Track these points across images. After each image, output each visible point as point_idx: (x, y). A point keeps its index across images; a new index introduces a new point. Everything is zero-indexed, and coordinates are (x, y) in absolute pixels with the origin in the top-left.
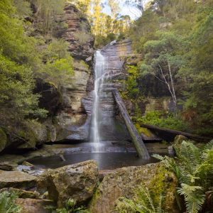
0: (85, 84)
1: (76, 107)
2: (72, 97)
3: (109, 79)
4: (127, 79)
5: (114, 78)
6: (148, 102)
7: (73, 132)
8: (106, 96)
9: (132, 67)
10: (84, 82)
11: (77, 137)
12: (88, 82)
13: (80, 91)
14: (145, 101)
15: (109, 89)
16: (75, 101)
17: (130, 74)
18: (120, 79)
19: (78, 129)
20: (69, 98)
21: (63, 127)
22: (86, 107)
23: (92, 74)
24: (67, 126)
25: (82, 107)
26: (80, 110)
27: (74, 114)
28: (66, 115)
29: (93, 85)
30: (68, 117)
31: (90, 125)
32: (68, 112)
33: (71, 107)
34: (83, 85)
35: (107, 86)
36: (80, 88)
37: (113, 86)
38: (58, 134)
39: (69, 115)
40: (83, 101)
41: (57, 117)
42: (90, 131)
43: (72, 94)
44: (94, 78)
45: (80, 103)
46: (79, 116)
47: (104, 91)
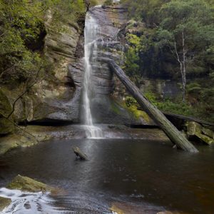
0: (75, 45)
1: (60, 74)
2: (55, 60)
3: (105, 46)
4: (126, 51)
5: (112, 46)
6: (142, 83)
7: (57, 110)
8: (101, 67)
9: (135, 36)
11: (63, 116)
12: (78, 45)
13: (66, 54)
14: (140, 80)
15: (104, 58)
16: (59, 67)
17: (132, 45)
18: (118, 49)
19: (64, 105)
21: (43, 101)
22: (74, 77)
24: (47, 99)
25: (69, 77)
26: (66, 80)
27: (57, 84)
29: (83, 49)
30: (48, 88)
31: (81, 101)
33: (54, 74)
34: (71, 46)
35: (103, 55)
36: (66, 50)
37: (109, 56)
38: (35, 110)
40: (71, 67)
42: (81, 110)
43: (57, 56)
44: (83, 41)
45: (66, 70)
46: (63, 88)
47: (99, 61)
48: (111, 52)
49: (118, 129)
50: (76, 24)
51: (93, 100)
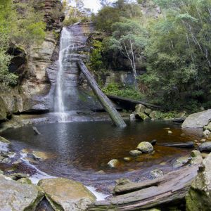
0: (51, 53)
1: (40, 76)
2: (37, 66)
3: (74, 50)
6: (108, 75)
7: (38, 102)
8: (71, 65)
9: (98, 41)
10: (50, 52)
11: (42, 107)
12: (54, 52)
13: (45, 60)
16: (40, 70)
17: (95, 47)
18: (85, 51)
19: (43, 99)
20: (34, 67)
21: (29, 97)
22: (51, 76)
23: (58, 44)
24: (32, 95)
25: (46, 76)
26: (44, 79)
27: (38, 83)
28: (31, 84)
29: (58, 55)
30: (33, 87)
31: (55, 94)
32: (32, 81)
33: (35, 76)
34: (48, 54)
35: (72, 57)
36: (45, 57)
38: (24, 104)
39: (33, 84)
40: (48, 69)
41: (23, 86)
43: (38, 63)
44: (59, 49)
45: (44, 72)
46: (43, 86)
49: (84, 114)
51: (65, 92)
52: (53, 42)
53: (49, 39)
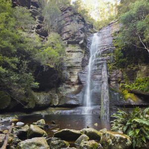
1: (74, 79)
2: (71, 73)
4: (114, 52)
5: (103, 53)
6: (138, 69)
7: (71, 99)
10: (80, 60)
11: (73, 102)
12: (83, 60)
13: (77, 68)
14: (134, 68)
16: (74, 75)
17: (116, 47)
18: (108, 53)
19: (75, 97)
20: (68, 74)
21: (64, 95)
22: (82, 79)
23: (87, 52)
24: (67, 94)
25: (79, 79)
26: (77, 82)
27: (73, 85)
28: (67, 86)
29: (88, 61)
30: (69, 88)
31: (84, 93)
32: (68, 84)
33: (70, 80)
34: (79, 62)
35: (98, 61)
36: (77, 65)
37: (102, 60)
39: (69, 86)
40: (79, 74)
41: (60, 88)
43: (71, 70)
45: (77, 76)
46: (77, 86)
47: (95, 65)
48: (103, 56)
50: (80, 50)
51: (92, 90)
52: (81, 52)
53: (77, 50)
